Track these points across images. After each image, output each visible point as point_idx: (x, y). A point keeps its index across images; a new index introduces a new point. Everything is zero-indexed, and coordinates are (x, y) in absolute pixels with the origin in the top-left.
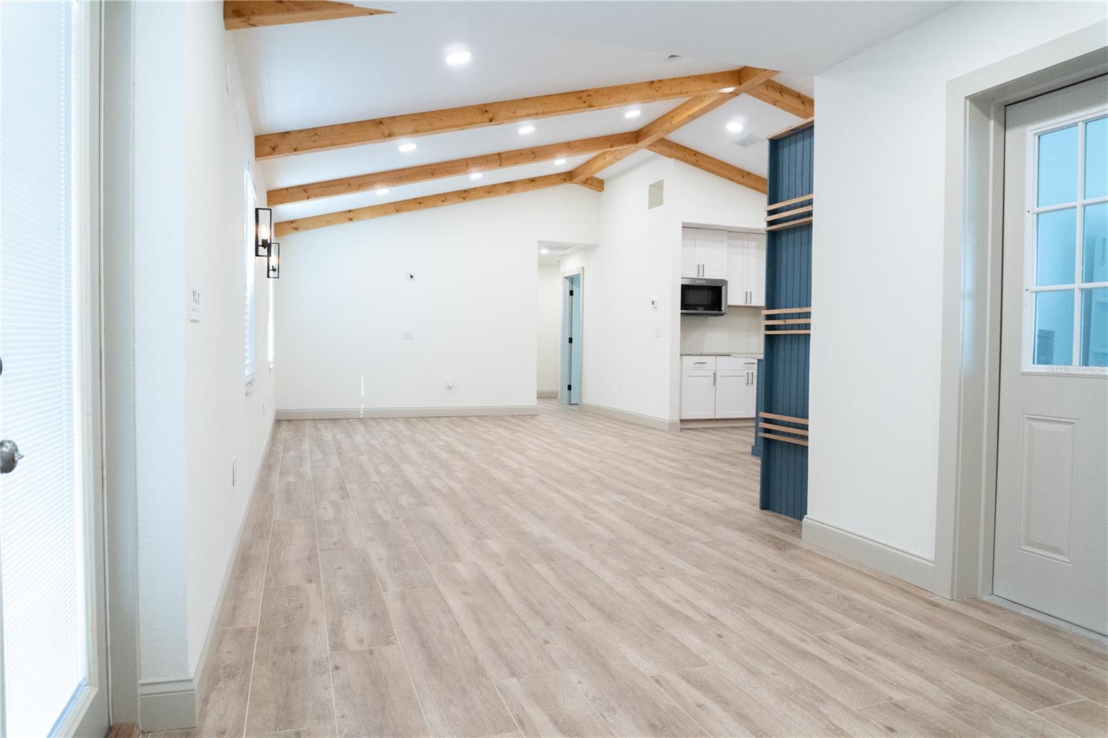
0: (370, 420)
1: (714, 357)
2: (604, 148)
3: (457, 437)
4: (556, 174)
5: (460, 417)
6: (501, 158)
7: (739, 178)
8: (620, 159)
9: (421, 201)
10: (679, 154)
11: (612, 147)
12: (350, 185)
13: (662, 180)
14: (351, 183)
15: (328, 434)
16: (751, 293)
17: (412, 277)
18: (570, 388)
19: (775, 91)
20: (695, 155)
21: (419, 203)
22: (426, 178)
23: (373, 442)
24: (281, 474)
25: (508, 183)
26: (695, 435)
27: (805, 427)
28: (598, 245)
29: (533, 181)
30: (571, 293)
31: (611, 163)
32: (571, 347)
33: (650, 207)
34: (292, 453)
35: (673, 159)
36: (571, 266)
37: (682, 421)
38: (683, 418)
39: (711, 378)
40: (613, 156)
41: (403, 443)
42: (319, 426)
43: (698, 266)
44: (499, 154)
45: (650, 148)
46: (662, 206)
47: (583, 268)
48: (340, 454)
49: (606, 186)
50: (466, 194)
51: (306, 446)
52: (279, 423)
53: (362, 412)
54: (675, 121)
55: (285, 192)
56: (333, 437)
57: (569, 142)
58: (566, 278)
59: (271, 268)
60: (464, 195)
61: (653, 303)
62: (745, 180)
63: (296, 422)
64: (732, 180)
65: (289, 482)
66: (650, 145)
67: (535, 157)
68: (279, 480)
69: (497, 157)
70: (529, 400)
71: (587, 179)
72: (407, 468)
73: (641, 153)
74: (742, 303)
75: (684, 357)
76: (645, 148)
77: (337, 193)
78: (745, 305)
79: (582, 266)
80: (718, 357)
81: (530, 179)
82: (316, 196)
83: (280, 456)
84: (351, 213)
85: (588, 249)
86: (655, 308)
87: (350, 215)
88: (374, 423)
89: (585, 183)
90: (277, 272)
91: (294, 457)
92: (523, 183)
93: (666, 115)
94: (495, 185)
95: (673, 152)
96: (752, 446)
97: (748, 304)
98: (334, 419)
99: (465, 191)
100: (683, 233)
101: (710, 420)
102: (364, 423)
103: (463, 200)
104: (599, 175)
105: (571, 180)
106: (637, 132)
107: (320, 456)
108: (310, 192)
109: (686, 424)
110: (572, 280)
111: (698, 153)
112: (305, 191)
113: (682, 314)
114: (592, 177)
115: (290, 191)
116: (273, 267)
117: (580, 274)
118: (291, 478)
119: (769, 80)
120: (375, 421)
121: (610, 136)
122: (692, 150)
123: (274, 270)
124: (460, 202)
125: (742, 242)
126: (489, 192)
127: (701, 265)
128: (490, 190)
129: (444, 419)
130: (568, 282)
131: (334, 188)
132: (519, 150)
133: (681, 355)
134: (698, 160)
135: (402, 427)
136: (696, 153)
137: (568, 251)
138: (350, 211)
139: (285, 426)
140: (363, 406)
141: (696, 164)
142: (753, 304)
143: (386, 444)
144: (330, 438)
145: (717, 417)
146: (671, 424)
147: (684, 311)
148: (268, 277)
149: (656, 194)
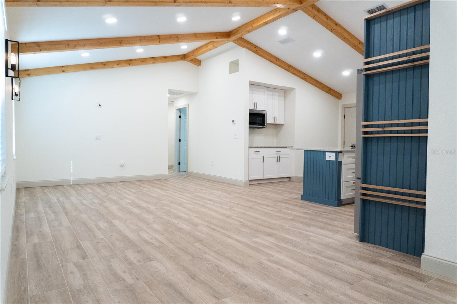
0: (77, 186)
1: (263, 149)
2: (212, 39)
3: (135, 195)
4: (178, 55)
5: (129, 182)
6: (159, 38)
7: (274, 61)
8: (216, 48)
9: (105, 64)
10: (249, 46)
11: (217, 39)
12: (68, 45)
13: (238, 59)
14: (69, 44)
15: (54, 197)
16: (276, 117)
17: (100, 105)
18: (179, 164)
19: (316, 10)
20: (255, 47)
21: (104, 65)
22: (116, 45)
23: (85, 202)
24: (27, 237)
25: (153, 58)
26: (259, 188)
27: (424, 197)
28: (198, 93)
29: (166, 58)
30: (180, 117)
31: (210, 49)
32: (180, 143)
33: (230, 73)
34: (32, 215)
35: (245, 49)
36: (181, 103)
37: (249, 180)
38: (249, 179)
39: (261, 159)
40: (213, 45)
41: (105, 202)
42: (46, 191)
43: (254, 103)
44: (158, 36)
45: (235, 41)
46: (238, 72)
47: (188, 104)
48: (66, 213)
49: (202, 63)
50: (130, 62)
51: (41, 208)
52: (19, 190)
53: (72, 181)
54: (255, 25)
55: (24, 45)
56: (58, 199)
57: (196, 34)
58: (177, 109)
59: (14, 94)
60: (129, 62)
61: (233, 121)
62: (277, 62)
63: (30, 189)
64: (271, 61)
65: (35, 244)
66: (235, 40)
67: (178, 40)
68: (27, 243)
69: (157, 38)
70: (164, 171)
71: (193, 59)
72: (116, 222)
73: (230, 44)
74: (272, 122)
75: (250, 149)
76: (232, 41)
77: (60, 49)
78: (274, 123)
79: (188, 103)
80: (265, 149)
81: (164, 56)
82: (46, 50)
83: (24, 217)
84: (63, 68)
85: (191, 95)
86: (235, 124)
87: (63, 69)
88: (80, 188)
89: (192, 61)
90: (18, 96)
91: (34, 217)
92: (161, 58)
93: (249, 22)
94: (146, 58)
95: (246, 45)
96: (302, 195)
97: (275, 123)
98: (55, 186)
99: (130, 60)
100: (250, 87)
101: (261, 179)
102: (73, 188)
103: (128, 65)
104: (199, 58)
105: (185, 59)
106: (229, 32)
107: (53, 216)
108: (41, 47)
109: (252, 182)
110: (180, 110)
111: (257, 46)
112: (39, 46)
113: (249, 127)
114: (195, 58)
115: (27, 45)
116: (15, 93)
117: (186, 107)
118: (36, 240)
119: (313, 4)
120: (80, 186)
121: (216, 33)
122: (255, 45)
123: (16, 95)
124: (126, 66)
125: (272, 93)
126: (143, 62)
127: (255, 103)
128: (144, 61)
129: (119, 183)
130: (178, 111)
131: (57, 46)
132: (170, 35)
133: (249, 148)
134: (257, 50)
135: (98, 190)
136: (256, 47)
137: (179, 96)
138: (63, 66)
139: (23, 192)
140: (72, 178)
141: (256, 52)
142: (277, 123)
143: (94, 203)
144: (56, 200)
145: (264, 178)
146: (245, 183)
147: (251, 126)
148: (12, 99)
149: (234, 66)
